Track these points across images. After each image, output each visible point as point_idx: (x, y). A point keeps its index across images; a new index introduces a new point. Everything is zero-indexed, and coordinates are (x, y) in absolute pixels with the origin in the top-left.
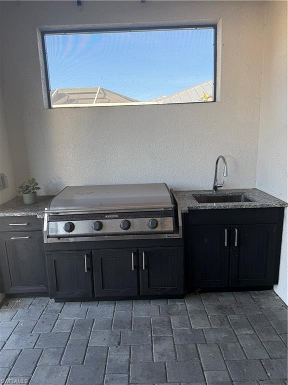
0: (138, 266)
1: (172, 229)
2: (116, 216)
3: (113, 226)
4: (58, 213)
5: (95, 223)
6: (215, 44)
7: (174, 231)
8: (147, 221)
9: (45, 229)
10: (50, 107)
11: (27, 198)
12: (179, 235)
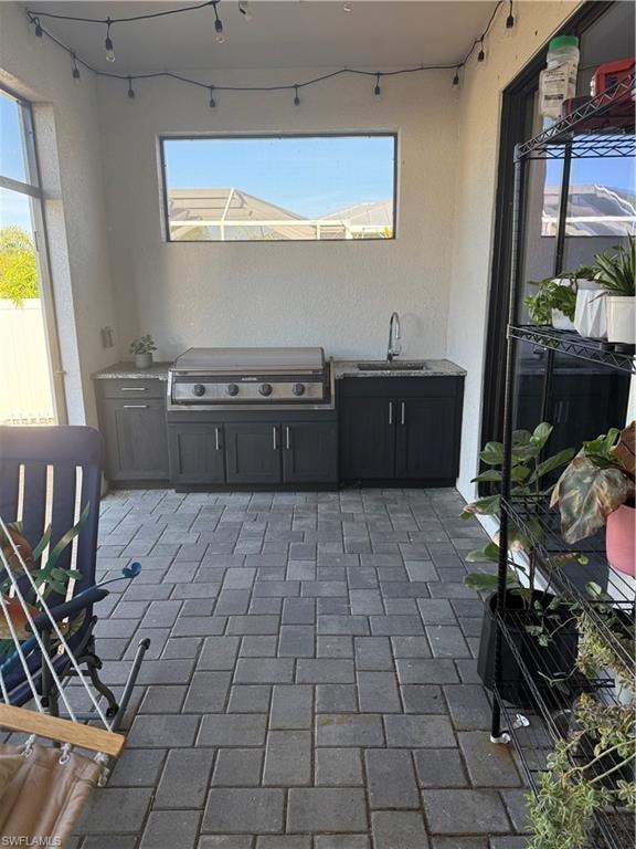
0: (281, 445)
1: (321, 397)
2: (255, 379)
3: (251, 391)
4: (185, 372)
5: (229, 387)
6: (395, 159)
7: (324, 398)
8: (292, 385)
9: (169, 393)
10: (168, 240)
11: (141, 360)
12: (330, 407)
